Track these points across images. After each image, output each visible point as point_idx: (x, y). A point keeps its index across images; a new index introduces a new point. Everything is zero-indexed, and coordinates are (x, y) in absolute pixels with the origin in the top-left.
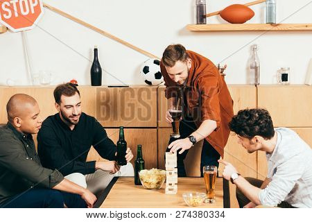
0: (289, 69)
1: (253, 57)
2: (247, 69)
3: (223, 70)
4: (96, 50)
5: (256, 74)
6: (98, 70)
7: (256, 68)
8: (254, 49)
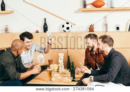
0: (119, 25)
1: (105, 21)
2: (103, 25)
3: (93, 26)
4: (45, 19)
5: (106, 27)
6: (46, 27)
7: (106, 25)
8: (105, 17)
